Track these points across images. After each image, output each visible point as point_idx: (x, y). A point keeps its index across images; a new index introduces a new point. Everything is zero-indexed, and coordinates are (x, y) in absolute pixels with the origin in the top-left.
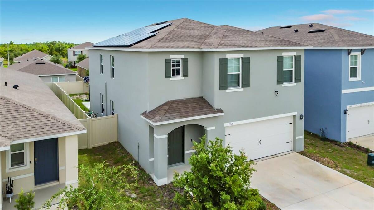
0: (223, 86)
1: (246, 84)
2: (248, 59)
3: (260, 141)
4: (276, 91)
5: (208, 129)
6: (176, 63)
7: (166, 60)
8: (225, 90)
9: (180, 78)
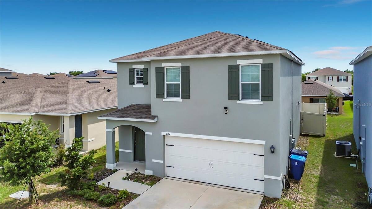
0: (160, 95)
1: (186, 95)
2: (188, 68)
3: (211, 164)
4: (226, 108)
5: (146, 133)
6: (139, 73)
7: (130, 69)
8: (162, 99)
9: (142, 85)
